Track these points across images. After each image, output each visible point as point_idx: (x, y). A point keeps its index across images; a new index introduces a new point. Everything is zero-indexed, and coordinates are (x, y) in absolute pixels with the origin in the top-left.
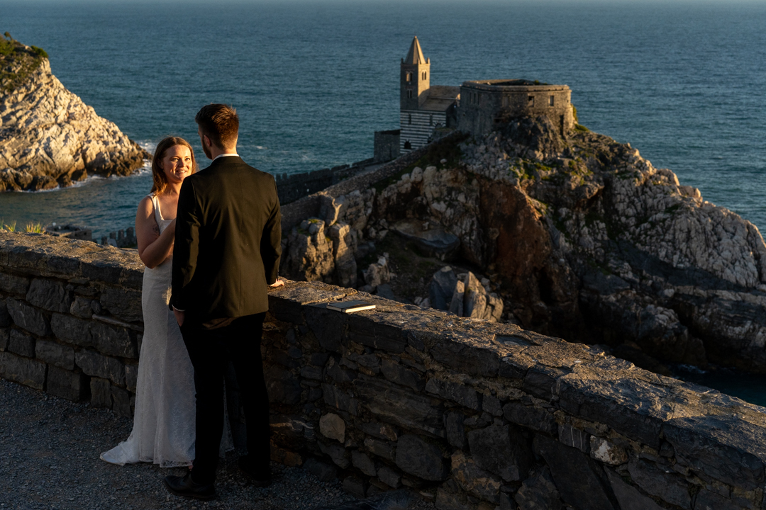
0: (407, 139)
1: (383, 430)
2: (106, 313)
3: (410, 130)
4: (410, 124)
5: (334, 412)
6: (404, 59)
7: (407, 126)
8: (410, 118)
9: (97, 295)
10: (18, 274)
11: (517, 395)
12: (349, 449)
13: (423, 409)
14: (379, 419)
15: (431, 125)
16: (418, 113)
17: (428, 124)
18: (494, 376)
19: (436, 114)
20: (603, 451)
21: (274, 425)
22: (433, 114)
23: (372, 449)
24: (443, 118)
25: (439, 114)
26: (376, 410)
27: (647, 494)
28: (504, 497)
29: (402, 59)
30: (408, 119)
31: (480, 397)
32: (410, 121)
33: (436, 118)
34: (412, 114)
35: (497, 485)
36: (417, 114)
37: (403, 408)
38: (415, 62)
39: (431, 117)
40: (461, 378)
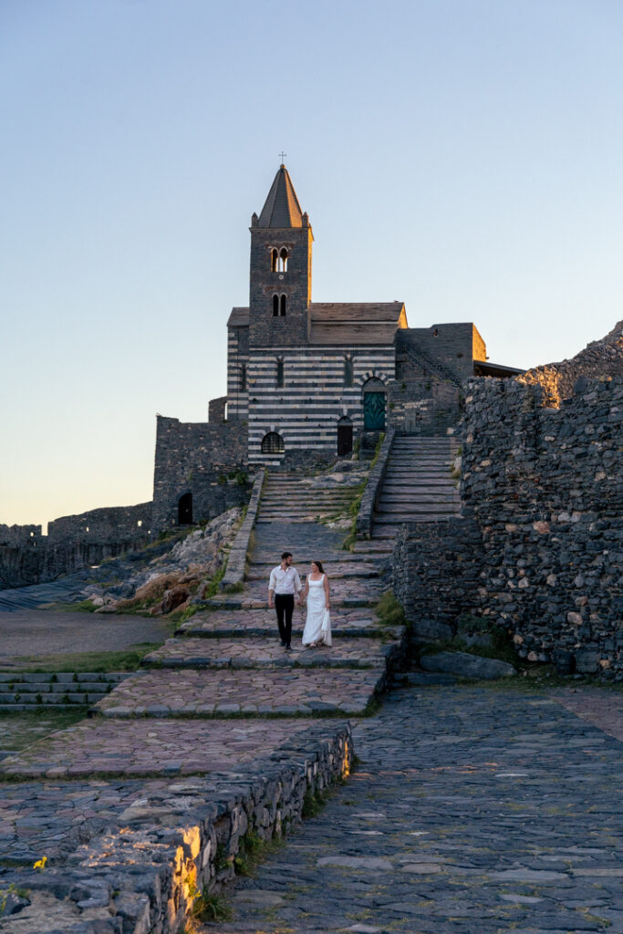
0: (272, 426)
3: (281, 402)
4: (280, 385)
6: (259, 215)
7: (271, 390)
8: (280, 369)
15: (348, 383)
16: (307, 354)
17: (341, 381)
19: (363, 353)
22: (356, 353)
24: (388, 362)
25: (373, 353)
29: (255, 215)
30: (274, 373)
32: (280, 377)
33: (364, 365)
34: (288, 358)
36: (304, 358)
38: (296, 223)
39: (349, 363)
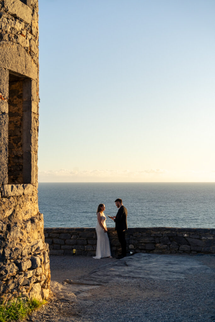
1: (143, 244)
2: (80, 237)
5: (132, 244)
9: (78, 234)
10: (58, 233)
11: (170, 232)
12: (135, 250)
13: (152, 239)
14: (141, 243)
18: (165, 231)
20: (186, 235)
21: (118, 249)
23: (140, 248)
26: (141, 242)
27: (193, 238)
28: (168, 247)
31: (162, 234)
35: (166, 246)
37: (147, 240)
40: (159, 232)
